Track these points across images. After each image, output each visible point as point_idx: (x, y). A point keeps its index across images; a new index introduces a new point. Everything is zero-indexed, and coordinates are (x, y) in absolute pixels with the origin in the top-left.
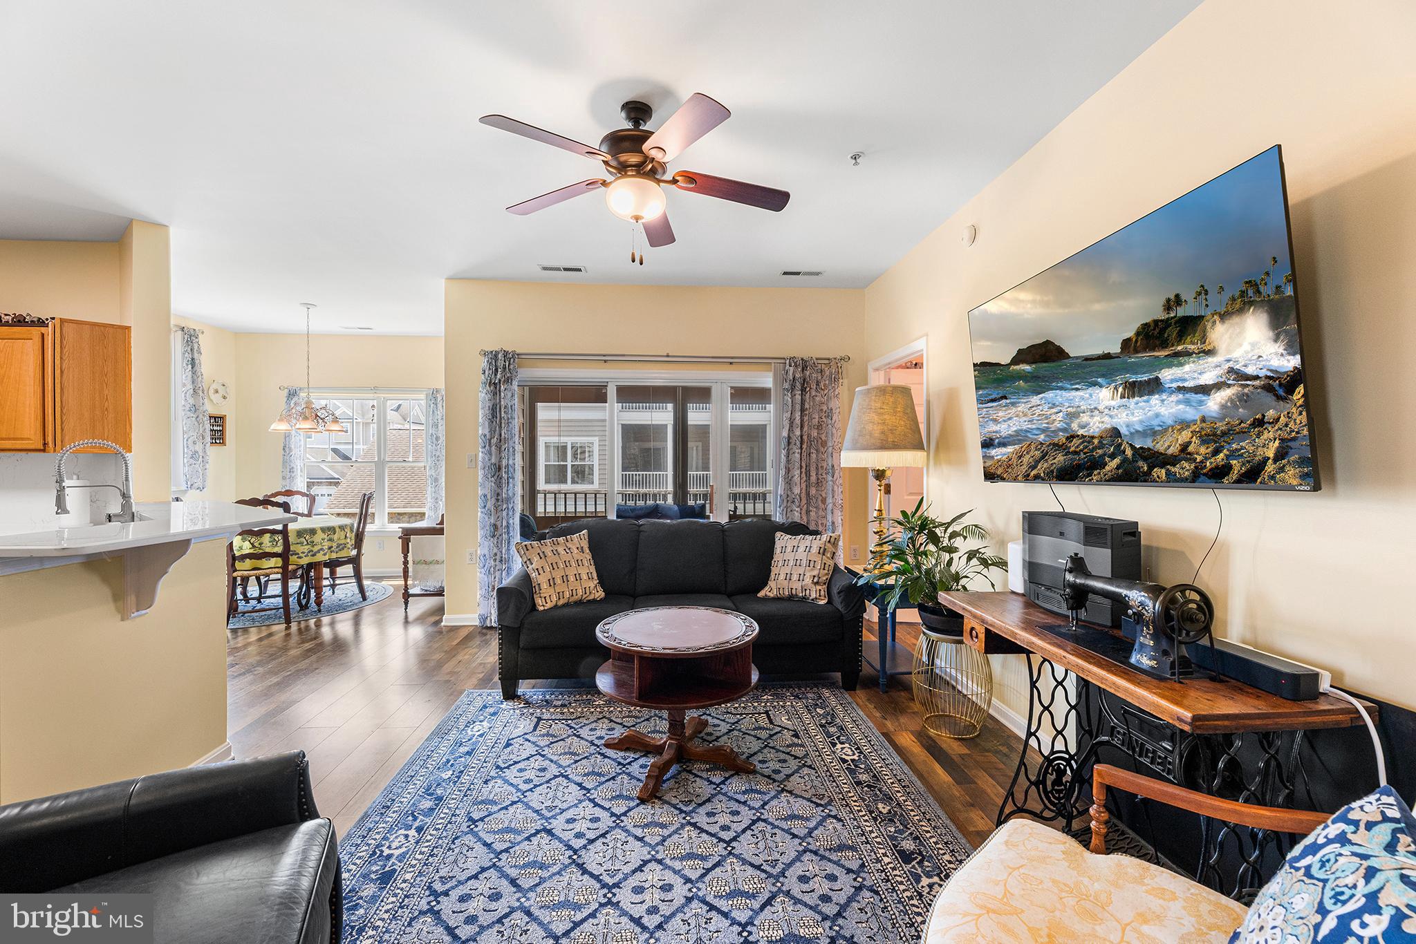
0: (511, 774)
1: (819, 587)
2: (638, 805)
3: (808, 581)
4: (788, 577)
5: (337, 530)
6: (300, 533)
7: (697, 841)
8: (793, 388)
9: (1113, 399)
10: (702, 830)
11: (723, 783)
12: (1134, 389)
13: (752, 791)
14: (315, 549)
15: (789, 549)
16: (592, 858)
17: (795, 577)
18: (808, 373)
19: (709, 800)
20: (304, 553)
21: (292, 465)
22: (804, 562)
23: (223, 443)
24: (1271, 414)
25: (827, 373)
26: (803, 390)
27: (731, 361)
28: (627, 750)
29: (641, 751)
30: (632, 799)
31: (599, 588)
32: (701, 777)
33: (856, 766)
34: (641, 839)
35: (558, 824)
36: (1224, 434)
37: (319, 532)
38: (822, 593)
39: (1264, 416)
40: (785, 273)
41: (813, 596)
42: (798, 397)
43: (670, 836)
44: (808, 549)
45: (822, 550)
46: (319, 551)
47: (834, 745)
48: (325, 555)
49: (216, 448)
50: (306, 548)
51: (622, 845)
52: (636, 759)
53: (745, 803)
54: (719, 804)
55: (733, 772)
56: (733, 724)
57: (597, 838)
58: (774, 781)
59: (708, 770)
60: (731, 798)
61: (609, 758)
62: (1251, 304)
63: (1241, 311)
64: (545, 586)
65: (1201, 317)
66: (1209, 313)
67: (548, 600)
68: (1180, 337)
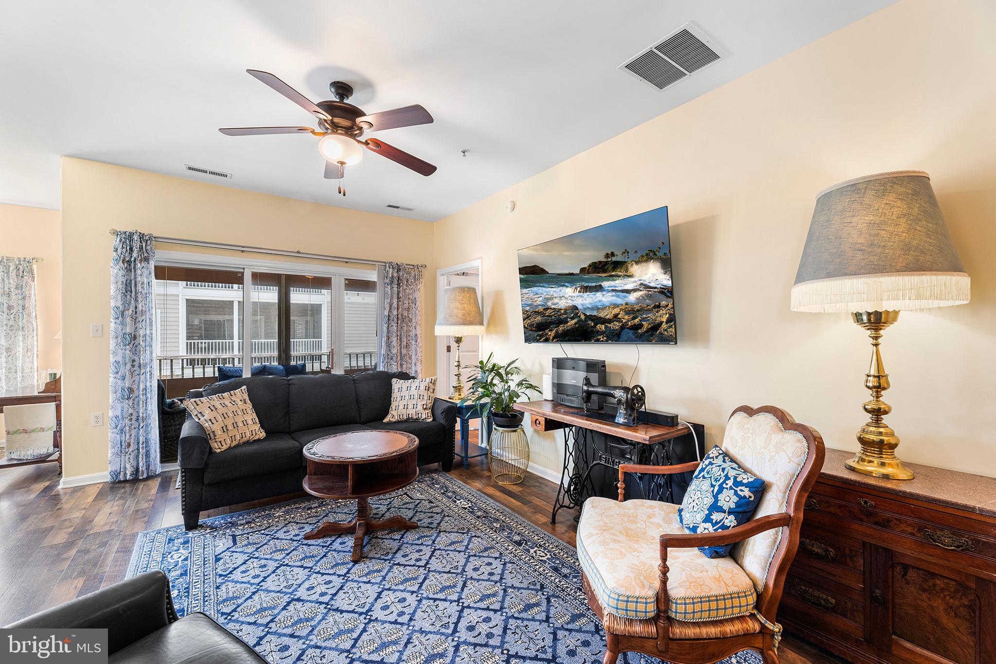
0: (237, 576)
1: (427, 411)
2: (354, 565)
3: (420, 408)
4: (406, 407)
7: (406, 572)
8: (392, 282)
9: (574, 292)
10: (405, 566)
11: (402, 537)
12: (586, 289)
13: (422, 537)
15: (404, 389)
16: (341, 602)
17: (410, 406)
18: (401, 274)
19: (399, 549)
22: (416, 397)
24: (664, 303)
25: (413, 274)
26: (398, 284)
27: (347, 261)
28: (323, 537)
29: (334, 535)
30: (347, 563)
31: (262, 430)
32: (386, 539)
33: (472, 509)
34: (369, 582)
35: (302, 593)
36: (638, 310)
38: (429, 414)
39: (660, 304)
40: (389, 206)
41: (424, 417)
42: (395, 289)
43: (387, 574)
44: (418, 388)
45: (427, 388)
47: (455, 502)
51: (358, 589)
52: (334, 541)
53: (422, 544)
54: (406, 549)
55: (404, 531)
56: (388, 504)
57: (337, 592)
58: (432, 528)
59: (388, 534)
60: (412, 544)
61: (313, 545)
62: (652, 259)
63: (646, 261)
64: (219, 432)
65: (625, 262)
66: (629, 260)
67: (223, 443)
68: (614, 269)
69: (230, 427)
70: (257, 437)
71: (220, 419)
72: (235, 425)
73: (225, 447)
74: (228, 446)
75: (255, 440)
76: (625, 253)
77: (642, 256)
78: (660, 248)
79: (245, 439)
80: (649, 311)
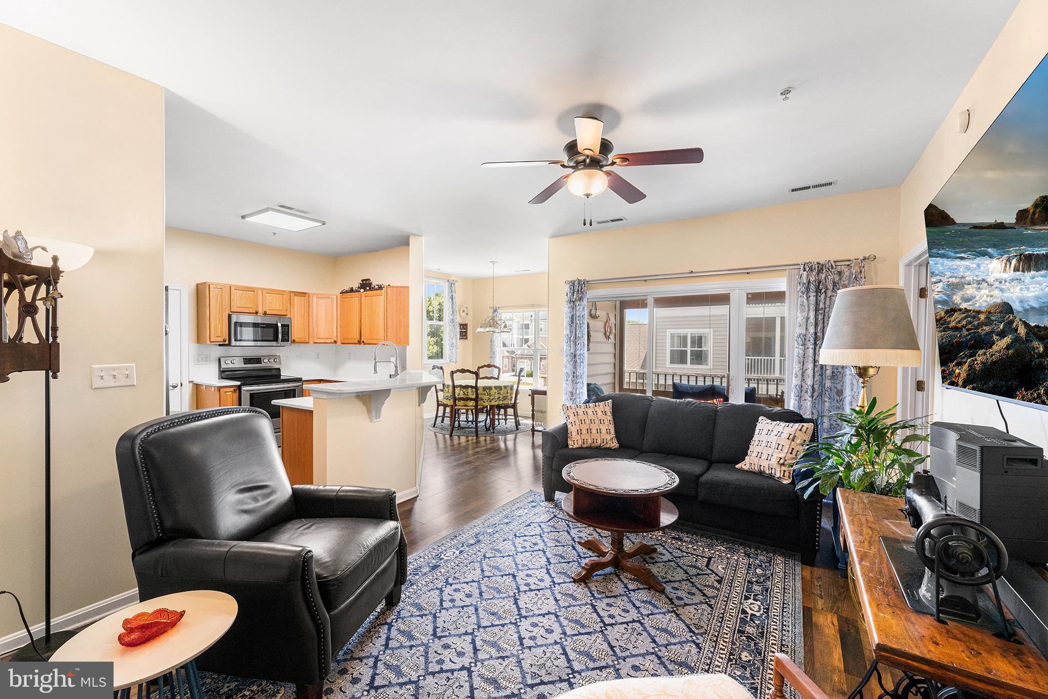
0: (518, 541)
1: (783, 468)
2: (571, 582)
3: (774, 461)
4: (760, 455)
5: (503, 388)
6: (484, 388)
7: (587, 615)
8: (808, 290)
10: (596, 611)
11: (634, 590)
13: (650, 603)
14: (491, 398)
15: (765, 432)
16: (523, 600)
17: (764, 456)
18: (823, 276)
19: (615, 597)
20: (486, 399)
21: (494, 350)
22: (774, 445)
23: (466, 338)
25: (847, 274)
26: (818, 291)
27: (748, 272)
28: (589, 549)
29: (598, 553)
30: (570, 577)
31: (615, 441)
32: (622, 581)
33: (751, 620)
34: (556, 600)
35: (521, 575)
37: (493, 388)
38: (787, 474)
40: (793, 190)
41: (778, 475)
42: (813, 299)
43: (574, 606)
44: (779, 434)
45: (791, 437)
46: (493, 399)
47: (747, 598)
48: (495, 401)
49: (462, 341)
50: (486, 397)
51: (545, 599)
52: (591, 556)
53: (637, 608)
54: (621, 602)
55: (647, 587)
56: (676, 557)
57: (534, 590)
58: (672, 603)
59: (631, 579)
60: (631, 601)
61: (576, 550)
64: (574, 434)
67: (575, 443)
69: (584, 432)
70: (608, 446)
71: (577, 423)
72: (589, 431)
73: (576, 446)
74: (579, 445)
75: (606, 448)
79: (595, 444)
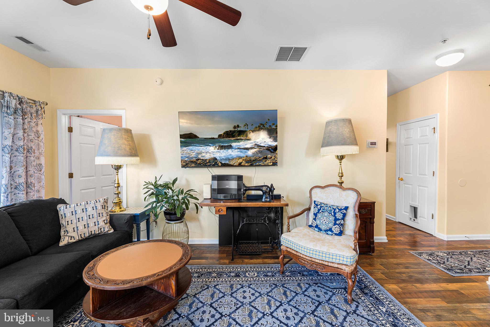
9: (215, 149)
12: (222, 147)
24: (269, 156)
36: (254, 160)
39: (267, 156)
62: (262, 129)
63: (259, 130)
65: (246, 131)
66: (248, 130)
68: (239, 135)
76: (245, 125)
77: (256, 127)
78: (267, 122)
80: (260, 161)
